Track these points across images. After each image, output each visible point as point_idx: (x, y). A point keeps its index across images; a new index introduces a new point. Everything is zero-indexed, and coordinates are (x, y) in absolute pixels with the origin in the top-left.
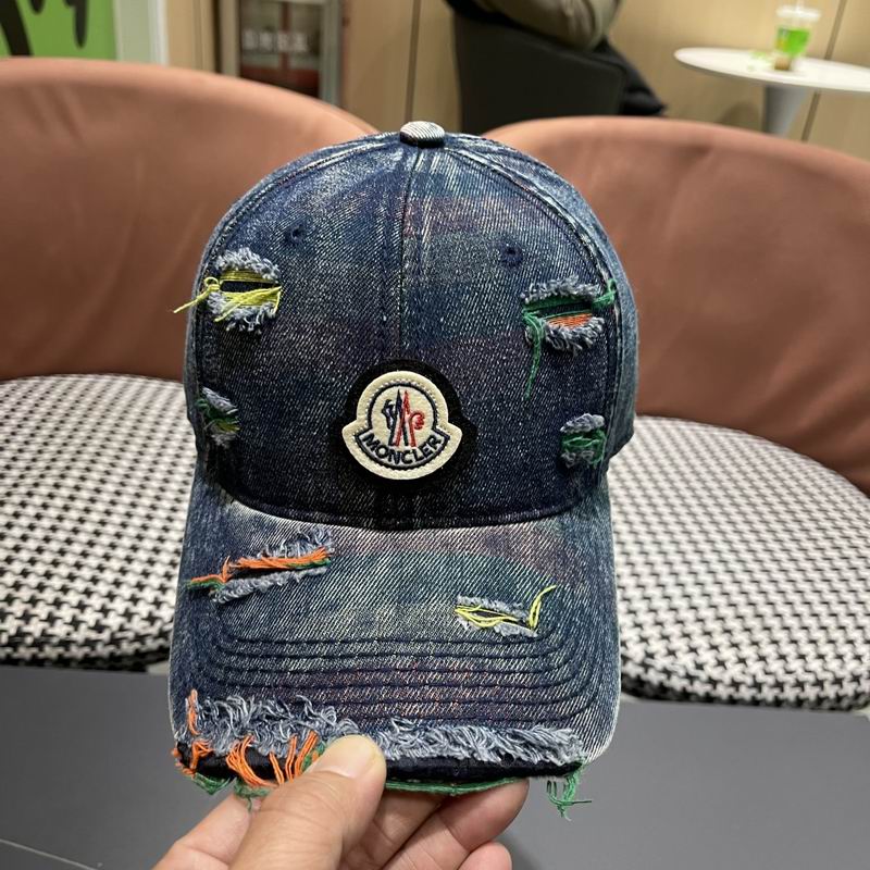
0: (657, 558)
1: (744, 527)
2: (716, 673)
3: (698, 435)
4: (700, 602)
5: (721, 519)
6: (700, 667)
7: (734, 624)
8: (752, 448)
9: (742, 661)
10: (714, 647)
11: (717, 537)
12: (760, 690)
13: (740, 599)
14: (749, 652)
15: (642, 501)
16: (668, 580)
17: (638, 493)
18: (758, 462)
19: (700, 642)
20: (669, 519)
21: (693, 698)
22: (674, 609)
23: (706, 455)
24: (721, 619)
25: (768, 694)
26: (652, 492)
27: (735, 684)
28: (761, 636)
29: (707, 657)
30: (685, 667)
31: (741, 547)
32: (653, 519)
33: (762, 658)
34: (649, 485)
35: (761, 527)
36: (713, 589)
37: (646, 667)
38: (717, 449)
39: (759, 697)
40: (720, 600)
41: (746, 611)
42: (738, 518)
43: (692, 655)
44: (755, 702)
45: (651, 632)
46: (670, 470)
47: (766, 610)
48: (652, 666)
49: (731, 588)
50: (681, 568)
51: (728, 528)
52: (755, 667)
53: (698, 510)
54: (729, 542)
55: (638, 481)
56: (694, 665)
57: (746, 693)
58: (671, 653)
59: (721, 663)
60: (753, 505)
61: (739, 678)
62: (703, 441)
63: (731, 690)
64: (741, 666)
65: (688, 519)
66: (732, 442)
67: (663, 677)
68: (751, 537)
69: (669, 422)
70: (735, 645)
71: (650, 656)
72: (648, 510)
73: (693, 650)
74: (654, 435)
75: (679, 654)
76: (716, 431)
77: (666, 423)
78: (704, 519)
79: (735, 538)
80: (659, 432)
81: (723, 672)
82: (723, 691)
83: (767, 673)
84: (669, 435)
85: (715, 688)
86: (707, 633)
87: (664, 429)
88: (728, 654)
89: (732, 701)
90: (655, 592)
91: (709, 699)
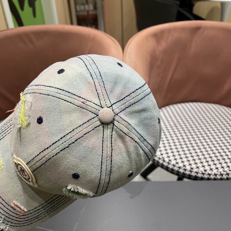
0: (193, 142)
1: (217, 131)
2: (210, 172)
3: (204, 106)
4: (205, 153)
5: (211, 129)
6: (205, 171)
7: (215, 159)
8: (219, 108)
9: (217, 168)
10: (209, 165)
11: (209, 135)
12: (222, 176)
13: (216, 152)
14: (219, 166)
15: (189, 127)
16: (196, 148)
17: (187, 124)
18: (221, 112)
19: (205, 164)
20: (196, 131)
21: (204, 179)
22: (198, 156)
23: (206, 112)
24: (211, 157)
25: (225, 177)
26: (192, 124)
27: (216, 175)
28: (222, 161)
29: (207, 168)
30: (201, 171)
31: (216, 137)
32: (192, 131)
33: (223, 167)
34: (190, 122)
35: (222, 131)
36: (209, 149)
37: (191, 171)
38: (209, 110)
39: (222, 178)
40: (211, 152)
41: (218, 155)
42: (215, 129)
43: (203, 168)
44: (221, 179)
45: (192, 162)
46: (196, 117)
47: (223, 154)
48: (193, 171)
49: (214, 149)
50: (200, 144)
51: (212, 132)
52: (221, 170)
53: (204, 128)
54: (213, 136)
55: (188, 121)
56: (204, 170)
57: (219, 177)
58: (198, 167)
59: (211, 169)
60: (220, 125)
61: (216, 173)
62: (205, 108)
63: (215, 176)
64: (217, 170)
65: (201, 130)
66: (213, 107)
67: (196, 174)
68: (219, 134)
69: (196, 103)
70: (215, 164)
71: (192, 169)
72: (190, 129)
73: (204, 166)
74: (192, 107)
75: (200, 168)
76: (209, 105)
77: (195, 104)
78: (206, 130)
79: (214, 134)
80: (193, 106)
81: (212, 172)
82: (212, 177)
83: (224, 171)
84: (196, 107)
85: (210, 176)
86: (207, 162)
87: (195, 105)
88: (213, 167)
89: (215, 179)
90: (193, 151)
91: (209, 179)
